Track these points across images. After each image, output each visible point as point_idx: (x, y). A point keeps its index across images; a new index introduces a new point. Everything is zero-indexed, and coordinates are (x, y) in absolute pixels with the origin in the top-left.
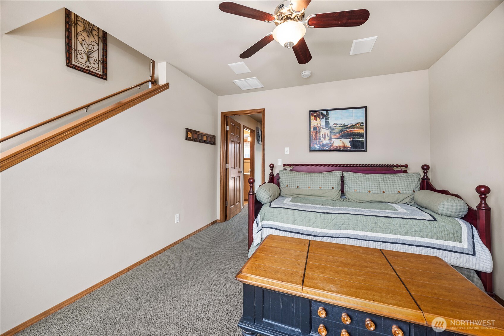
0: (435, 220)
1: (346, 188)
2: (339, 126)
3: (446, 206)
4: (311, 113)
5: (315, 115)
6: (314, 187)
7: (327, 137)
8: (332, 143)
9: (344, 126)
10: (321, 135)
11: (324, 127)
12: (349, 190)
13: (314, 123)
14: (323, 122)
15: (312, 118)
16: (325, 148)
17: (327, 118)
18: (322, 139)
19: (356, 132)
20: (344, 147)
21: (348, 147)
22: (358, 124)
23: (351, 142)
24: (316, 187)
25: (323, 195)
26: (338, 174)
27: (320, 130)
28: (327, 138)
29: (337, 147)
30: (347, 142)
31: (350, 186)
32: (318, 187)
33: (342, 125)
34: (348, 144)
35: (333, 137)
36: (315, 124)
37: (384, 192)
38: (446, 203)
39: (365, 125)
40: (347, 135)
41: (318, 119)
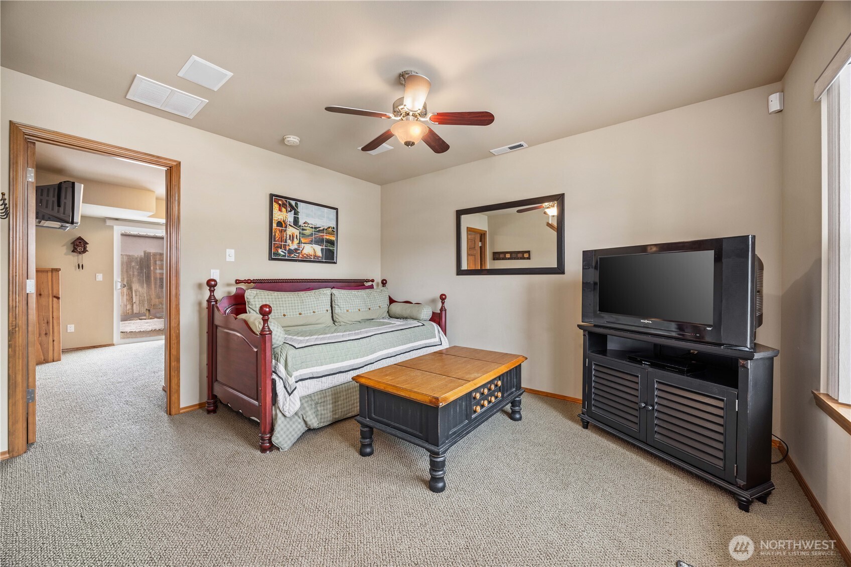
0: (424, 325)
1: (337, 309)
2: (311, 226)
3: (425, 313)
4: (273, 198)
5: (280, 202)
6: (306, 312)
7: (295, 239)
8: (301, 249)
9: (316, 228)
10: (288, 236)
11: (293, 225)
12: (340, 311)
13: (278, 215)
14: (290, 217)
15: (276, 206)
16: (293, 255)
17: (296, 213)
18: (289, 242)
19: (328, 237)
20: (315, 256)
21: (319, 257)
22: (329, 228)
23: (322, 249)
24: (308, 312)
25: (317, 322)
26: (328, 291)
27: (286, 227)
28: (296, 241)
29: (307, 255)
30: (318, 250)
31: (342, 306)
32: (312, 311)
33: (314, 226)
34: (319, 254)
35: (303, 240)
36: (280, 217)
37: (369, 309)
38: (425, 310)
39: (334, 231)
40: (319, 242)
41: (284, 209)
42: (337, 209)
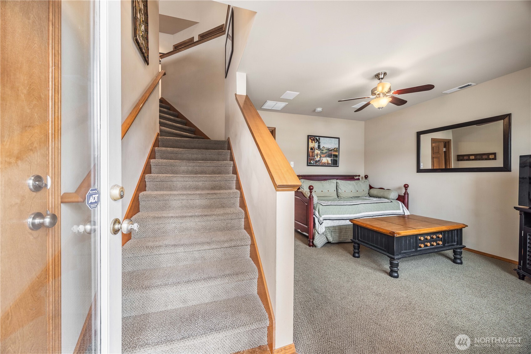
1: (339, 190)
2: (326, 148)
4: (309, 137)
5: (312, 139)
6: (324, 191)
7: (318, 156)
8: (321, 160)
9: (328, 149)
10: (315, 154)
11: (317, 149)
12: (341, 191)
13: (311, 145)
14: (316, 145)
15: (310, 141)
16: (317, 163)
17: (319, 143)
18: (316, 157)
19: (334, 153)
20: (328, 163)
21: (330, 164)
22: (335, 148)
23: (331, 160)
24: (326, 190)
25: (330, 196)
26: (335, 181)
27: (314, 150)
28: (319, 156)
29: (324, 163)
30: (329, 160)
31: (342, 189)
32: (327, 191)
33: (327, 148)
34: (330, 162)
35: (322, 156)
36: (312, 146)
37: (357, 191)
39: (337, 150)
40: (330, 156)
41: (313, 142)
42: (339, 138)
